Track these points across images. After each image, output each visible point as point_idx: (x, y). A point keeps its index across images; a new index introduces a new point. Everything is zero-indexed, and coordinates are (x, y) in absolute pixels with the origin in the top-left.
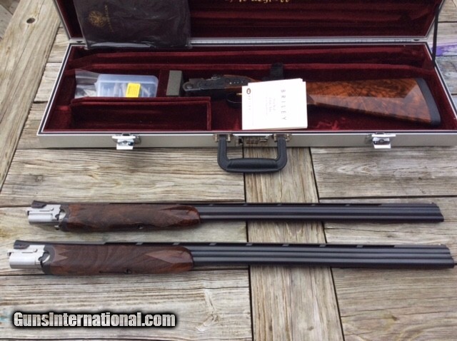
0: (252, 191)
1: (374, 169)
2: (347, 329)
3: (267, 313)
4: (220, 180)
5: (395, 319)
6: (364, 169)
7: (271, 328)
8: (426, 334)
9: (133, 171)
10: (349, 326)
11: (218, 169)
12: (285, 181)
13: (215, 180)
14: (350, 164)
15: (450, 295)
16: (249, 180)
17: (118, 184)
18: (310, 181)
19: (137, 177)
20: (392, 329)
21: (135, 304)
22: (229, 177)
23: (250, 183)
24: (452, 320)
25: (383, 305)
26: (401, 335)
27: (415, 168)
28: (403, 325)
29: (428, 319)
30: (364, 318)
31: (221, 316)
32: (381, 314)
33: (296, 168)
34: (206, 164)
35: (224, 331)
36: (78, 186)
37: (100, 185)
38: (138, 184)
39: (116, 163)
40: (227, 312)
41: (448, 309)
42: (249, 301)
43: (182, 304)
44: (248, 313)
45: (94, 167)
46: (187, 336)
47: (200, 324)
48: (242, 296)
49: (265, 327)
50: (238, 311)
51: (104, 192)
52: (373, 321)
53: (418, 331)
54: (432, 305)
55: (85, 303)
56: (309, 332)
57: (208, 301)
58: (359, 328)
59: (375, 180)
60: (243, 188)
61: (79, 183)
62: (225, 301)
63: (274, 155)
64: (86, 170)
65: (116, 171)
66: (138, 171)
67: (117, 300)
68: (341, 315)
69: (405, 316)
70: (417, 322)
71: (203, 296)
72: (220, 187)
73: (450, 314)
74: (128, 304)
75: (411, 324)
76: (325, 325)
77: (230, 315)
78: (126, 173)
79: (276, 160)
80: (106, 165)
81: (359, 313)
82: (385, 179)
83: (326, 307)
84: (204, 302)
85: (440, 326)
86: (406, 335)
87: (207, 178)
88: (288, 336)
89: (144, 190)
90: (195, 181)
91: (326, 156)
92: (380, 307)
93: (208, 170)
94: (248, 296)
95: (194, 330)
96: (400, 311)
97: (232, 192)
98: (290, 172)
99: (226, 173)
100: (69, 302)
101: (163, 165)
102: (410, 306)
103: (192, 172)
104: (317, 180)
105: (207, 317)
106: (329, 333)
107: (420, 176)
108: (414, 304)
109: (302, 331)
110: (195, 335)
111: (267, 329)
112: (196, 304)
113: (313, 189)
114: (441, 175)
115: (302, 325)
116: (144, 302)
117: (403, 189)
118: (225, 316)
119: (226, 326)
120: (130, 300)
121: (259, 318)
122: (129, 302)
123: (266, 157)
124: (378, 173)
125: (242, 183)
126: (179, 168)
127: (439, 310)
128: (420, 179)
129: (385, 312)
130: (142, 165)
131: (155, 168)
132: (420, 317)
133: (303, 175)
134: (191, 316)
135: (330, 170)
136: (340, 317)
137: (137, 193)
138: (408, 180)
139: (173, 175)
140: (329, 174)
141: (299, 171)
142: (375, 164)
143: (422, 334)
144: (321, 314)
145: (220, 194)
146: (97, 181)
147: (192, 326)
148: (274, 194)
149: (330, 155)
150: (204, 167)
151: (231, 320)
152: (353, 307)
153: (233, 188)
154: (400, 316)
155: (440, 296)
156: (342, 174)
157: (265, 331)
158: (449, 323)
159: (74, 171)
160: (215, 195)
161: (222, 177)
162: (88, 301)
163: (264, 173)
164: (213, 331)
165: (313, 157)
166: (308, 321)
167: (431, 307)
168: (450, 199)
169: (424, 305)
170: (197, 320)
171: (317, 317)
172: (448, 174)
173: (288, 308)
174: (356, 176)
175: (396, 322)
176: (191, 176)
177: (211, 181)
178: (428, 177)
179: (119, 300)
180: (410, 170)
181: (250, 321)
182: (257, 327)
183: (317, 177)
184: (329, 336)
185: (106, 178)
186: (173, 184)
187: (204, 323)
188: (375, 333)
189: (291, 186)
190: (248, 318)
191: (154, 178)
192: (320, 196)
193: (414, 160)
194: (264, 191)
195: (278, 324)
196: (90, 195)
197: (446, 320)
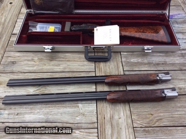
0: (98, 68)
1: (145, 60)
2: (134, 119)
3: (103, 112)
4: (85, 64)
5: (152, 115)
6: (141, 60)
7: (104, 118)
8: (164, 120)
9: (51, 60)
10: (135, 117)
11: (85, 60)
12: (110, 64)
13: (83, 64)
14: (136, 58)
15: (174, 106)
16: (97, 64)
17: (45, 65)
18: (121, 64)
19: (53, 63)
20: (151, 118)
21: (52, 109)
22: (89, 63)
23: (97, 65)
24: (174, 115)
25: (147, 110)
26: (155, 121)
27: (161, 60)
28: (155, 117)
29: (165, 115)
30: (140, 115)
31: (85, 114)
32: (147, 113)
33: (115, 60)
34: (80, 58)
35: (87, 119)
36: (29, 66)
37: (38, 65)
38: (53, 65)
39: (44, 57)
40: (88, 112)
41: (173, 111)
42: (96, 108)
43: (70, 109)
44: (96, 113)
45: (36, 59)
46: (72, 121)
47: (77, 116)
48: (94, 106)
49: (102, 118)
50: (92, 112)
51: (40, 68)
52: (143, 116)
53: (161, 119)
54: (167, 110)
55: (32, 109)
56: (119, 119)
57: (80, 108)
58: (138, 118)
59: (145, 64)
60: (94, 67)
61: (30, 64)
62: (87, 108)
63: (106, 55)
64: (33, 60)
65: (45, 60)
66: (53, 60)
67: (45, 108)
68: (132, 113)
69: (156, 114)
70: (160, 116)
71: (78, 106)
72: (85, 66)
73: (173, 113)
74: (49, 109)
75: (158, 117)
76: (125, 117)
77: (89, 113)
78: (48, 61)
79: (107, 56)
80: (41, 58)
81: (138, 113)
82: (149, 64)
83: (126, 110)
84: (79, 108)
85: (169, 118)
86: (156, 121)
87: (81, 63)
88: (111, 121)
89: (56, 67)
90: (76, 64)
91: (127, 55)
92: (146, 111)
93: (81, 60)
94: (96, 106)
95: (75, 119)
96: (154, 112)
97: (90, 68)
98: (113, 61)
99: (88, 61)
100: (26, 109)
101: (63, 58)
102: (158, 110)
103: (74, 61)
104: (123, 64)
105: (80, 114)
106: (127, 120)
107: (163, 63)
108: (159, 109)
109: (116, 119)
110: (75, 120)
111: (103, 118)
112: (76, 109)
113: (121, 67)
114: (171, 62)
115: (116, 117)
116: (55, 108)
117: (156, 67)
118: (87, 114)
119: (87, 117)
120: (50, 108)
121: (100, 114)
122: (50, 109)
123: (103, 55)
124: (146, 61)
125: (94, 65)
126: (70, 59)
127: (169, 112)
128: (163, 64)
129: (149, 113)
130: (55, 58)
131: (60, 59)
132: (162, 114)
133: (118, 62)
134: (74, 114)
135: (128, 60)
136: (131, 114)
137: (53, 69)
138: (158, 64)
139: (67, 62)
140: (128, 62)
141: (116, 60)
142: (145, 58)
143: (162, 120)
144: (124, 113)
145: (85, 69)
146: (37, 64)
147: (74, 117)
148: (106, 69)
149: (128, 55)
150: (79, 59)
151: (89, 115)
152: (136, 110)
153: (90, 67)
154: (154, 114)
155: (169, 107)
156: (133, 62)
157: (102, 119)
158: (173, 117)
159: (28, 60)
160: (84, 69)
161: (86, 63)
162: (34, 108)
163: (102, 61)
164: (82, 119)
165: (122, 55)
166: (119, 115)
167: (166, 111)
168: (174, 71)
169: (164, 110)
170: (76, 115)
171: (122, 114)
172: (173, 62)
173: (111, 111)
174: (138, 63)
175: (152, 116)
176: (74, 62)
177: (82, 64)
178: (166, 63)
179: (46, 108)
180: (159, 61)
181: (96, 115)
182: (99, 117)
183: (123, 63)
184: (127, 121)
185: (41, 63)
186: (67, 65)
187: (79, 116)
188: (145, 120)
189: (113, 66)
190: (95, 114)
191: (60, 63)
192: (124, 70)
193: (160, 57)
194: (102, 68)
195: (107, 116)
196: (34, 69)
197: (172, 115)
